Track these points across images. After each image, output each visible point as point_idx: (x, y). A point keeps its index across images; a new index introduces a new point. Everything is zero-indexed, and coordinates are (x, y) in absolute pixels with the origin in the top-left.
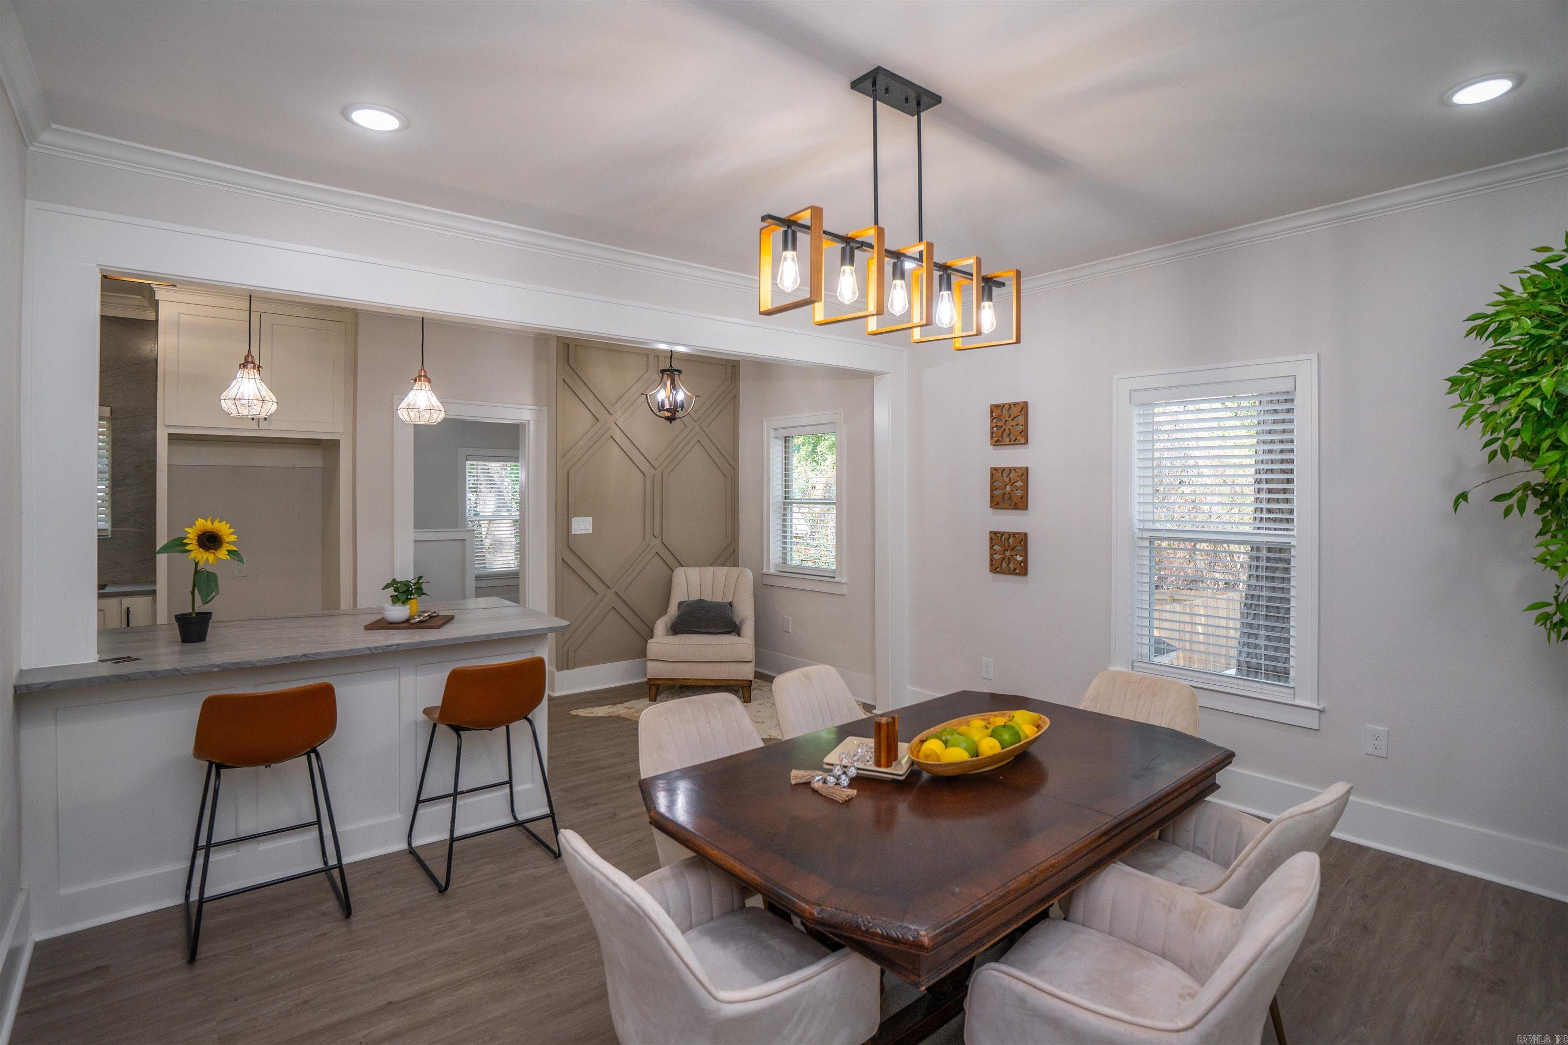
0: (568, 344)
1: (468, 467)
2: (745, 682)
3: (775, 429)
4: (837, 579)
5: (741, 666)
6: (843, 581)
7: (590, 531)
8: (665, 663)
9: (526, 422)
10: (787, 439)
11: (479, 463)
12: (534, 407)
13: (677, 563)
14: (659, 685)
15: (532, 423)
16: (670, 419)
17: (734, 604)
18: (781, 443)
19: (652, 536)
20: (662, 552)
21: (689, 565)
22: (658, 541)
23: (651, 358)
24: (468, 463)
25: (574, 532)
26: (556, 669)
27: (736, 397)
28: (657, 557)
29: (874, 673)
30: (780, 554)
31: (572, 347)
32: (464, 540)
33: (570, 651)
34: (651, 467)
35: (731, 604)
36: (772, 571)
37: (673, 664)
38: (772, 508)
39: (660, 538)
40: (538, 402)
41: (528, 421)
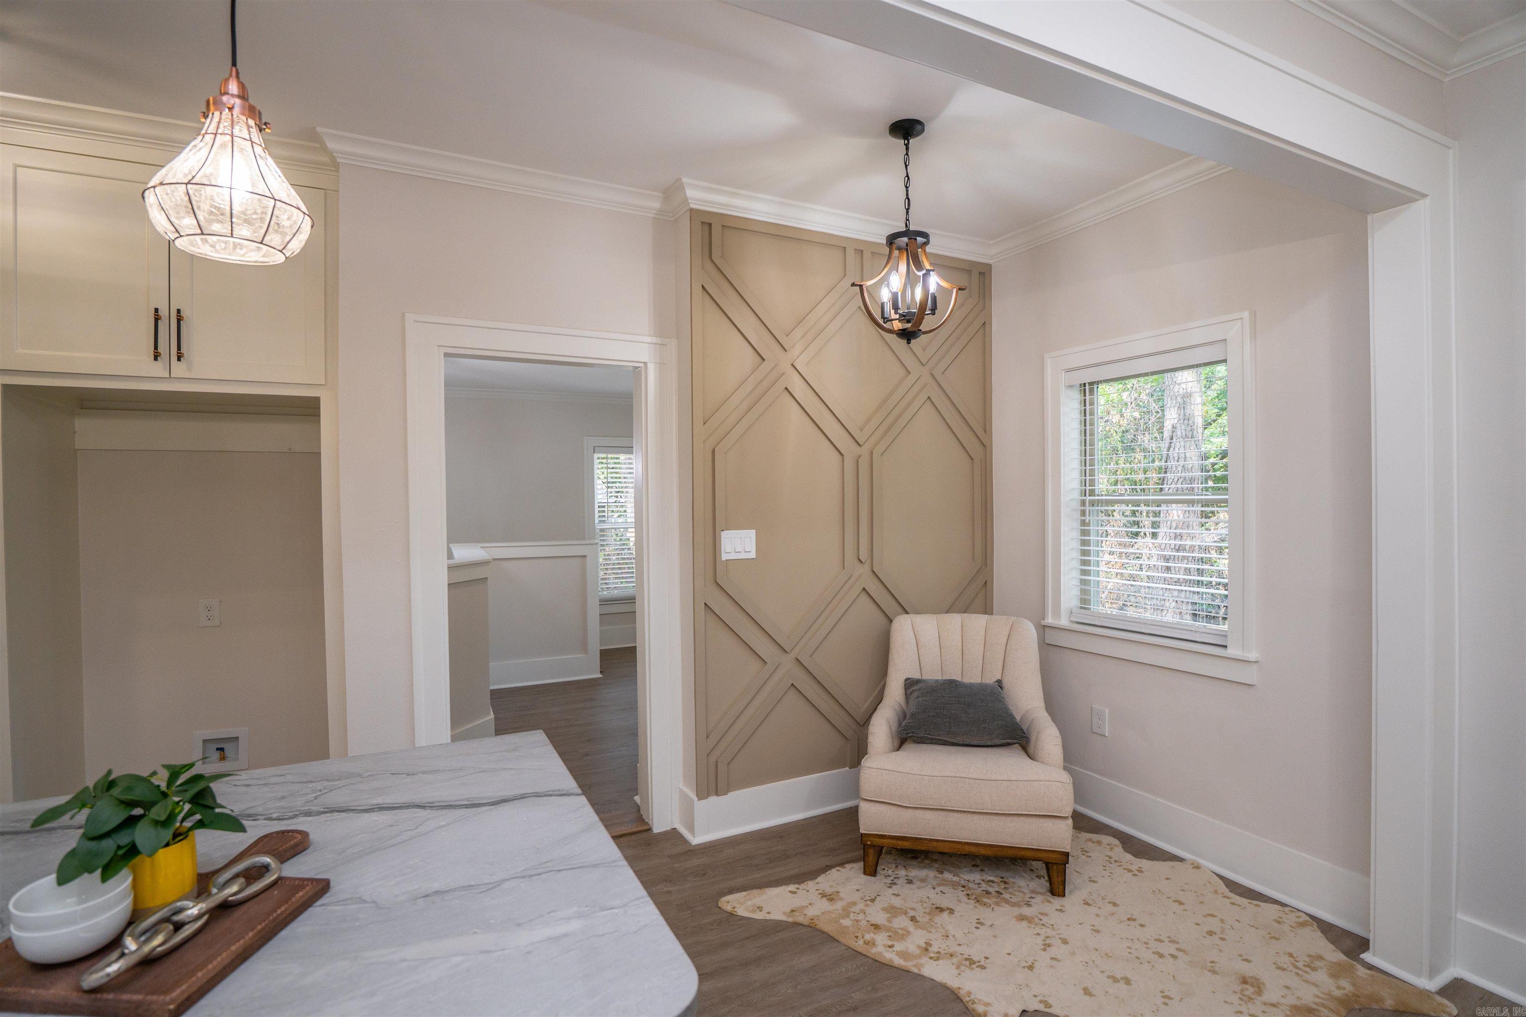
0: (710, 225)
1: (596, 461)
2: (1055, 856)
3: (1069, 371)
4: (1231, 652)
5: (1049, 824)
6: (1253, 656)
7: (753, 555)
8: (894, 808)
9: (641, 365)
10: (1088, 389)
11: (610, 456)
12: (654, 340)
13: (899, 609)
14: (882, 848)
15: (651, 368)
16: (907, 335)
17: (1006, 684)
18: (1076, 395)
19: (856, 559)
20: (873, 587)
21: (918, 612)
22: (866, 568)
23: (850, 253)
24: (596, 456)
25: (724, 557)
26: (697, 796)
27: (985, 326)
28: (864, 597)
29: (1367, 873)
30: (1076, 592)
31: (716, 229)
32: (585, 556)
33: (719, 763)
34: (855, 444)
35: (999, 683)
36: (1064, 622)
37: (910, 811)
38: (1064, 511)
39: (868, 563)
40: (661, 330)
41: (645, 363)
